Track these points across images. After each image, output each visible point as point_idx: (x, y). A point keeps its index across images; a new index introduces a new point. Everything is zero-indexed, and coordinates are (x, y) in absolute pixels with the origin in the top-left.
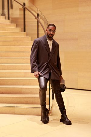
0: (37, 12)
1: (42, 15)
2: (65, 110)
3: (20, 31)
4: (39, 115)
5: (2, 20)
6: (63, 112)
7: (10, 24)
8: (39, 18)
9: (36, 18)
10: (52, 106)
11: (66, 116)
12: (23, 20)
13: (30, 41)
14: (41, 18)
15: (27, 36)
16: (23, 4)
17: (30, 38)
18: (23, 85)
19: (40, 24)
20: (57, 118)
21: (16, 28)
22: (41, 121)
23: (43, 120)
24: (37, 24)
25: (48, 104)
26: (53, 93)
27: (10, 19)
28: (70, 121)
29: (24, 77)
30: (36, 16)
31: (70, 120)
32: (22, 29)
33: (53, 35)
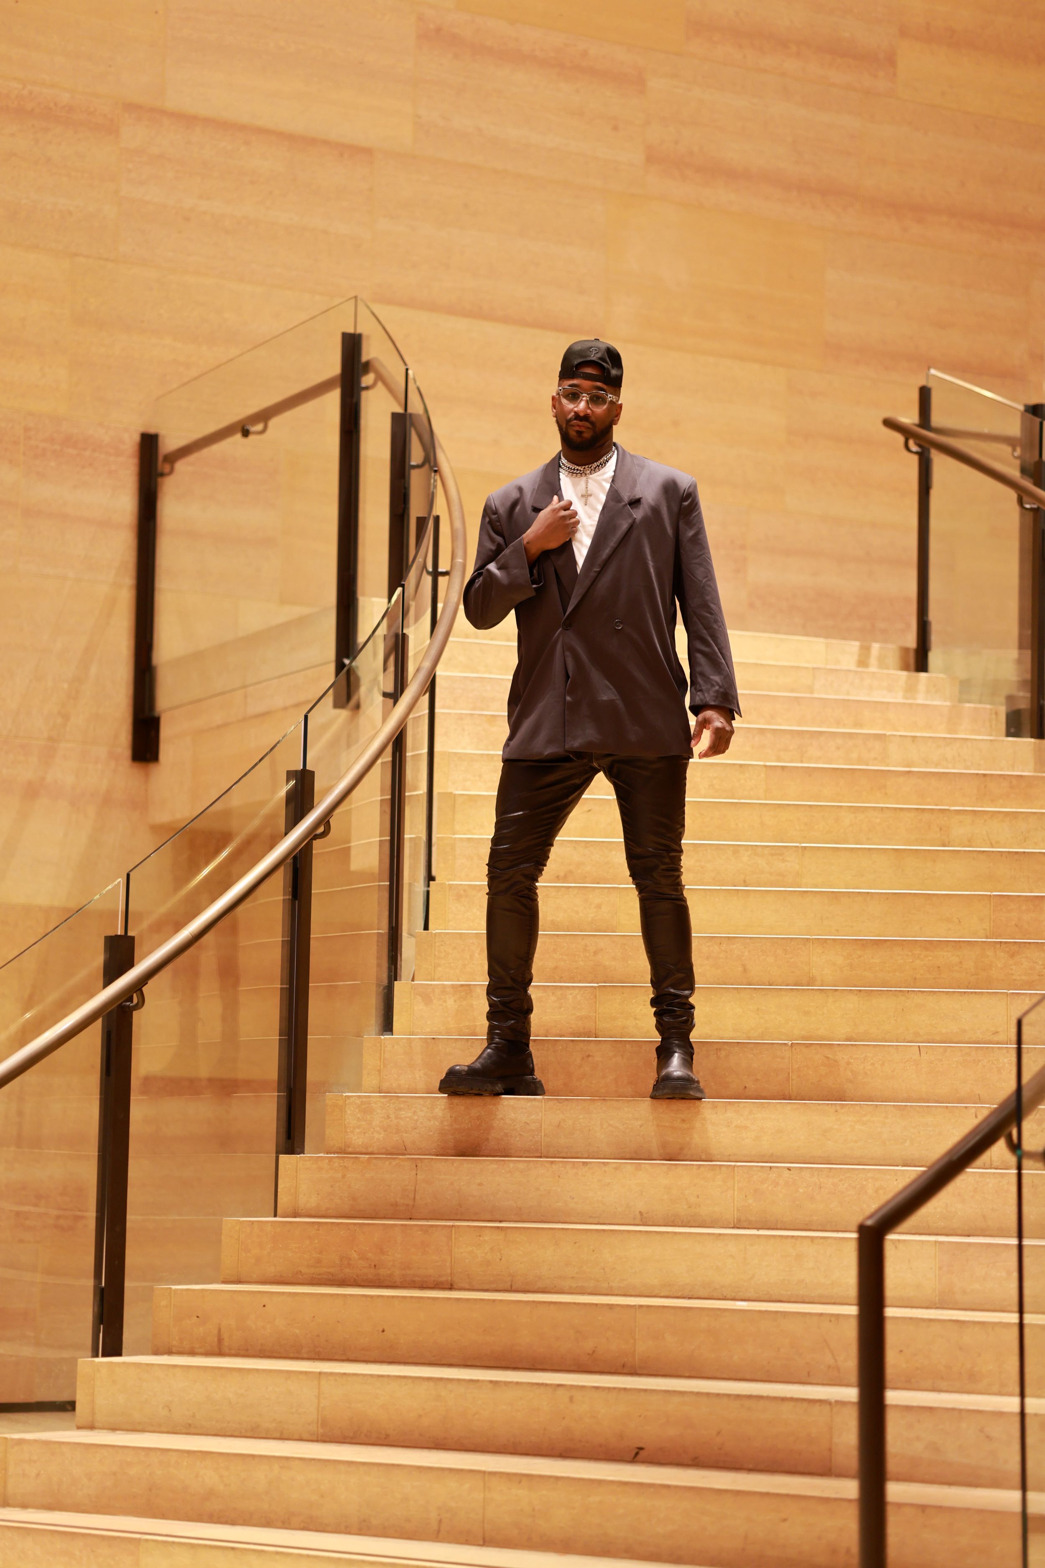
33: (593, 419)
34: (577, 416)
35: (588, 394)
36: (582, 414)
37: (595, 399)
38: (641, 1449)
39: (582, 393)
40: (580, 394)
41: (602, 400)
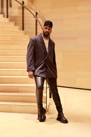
1: (40, 14)
2: (62, 108)
6: (59, 110)
7: (9, 22)
9: (34, 17)
10: (50, 104)
11: (63, 114)
12: (22, 19)
14: (39, 17)
15: (25, 35)
16: (22, 3)
17: (28, 36)
18: (21, 84)
19: (38, 23)
20: (54, 117)
22: (38, 119)
24: (35, 23)
25: (45, 103)
27: (9, 17)
28: (66, 120)
29: (22, 75)
30: (35, 14)
32: (20, 27)
41: (50, 30)
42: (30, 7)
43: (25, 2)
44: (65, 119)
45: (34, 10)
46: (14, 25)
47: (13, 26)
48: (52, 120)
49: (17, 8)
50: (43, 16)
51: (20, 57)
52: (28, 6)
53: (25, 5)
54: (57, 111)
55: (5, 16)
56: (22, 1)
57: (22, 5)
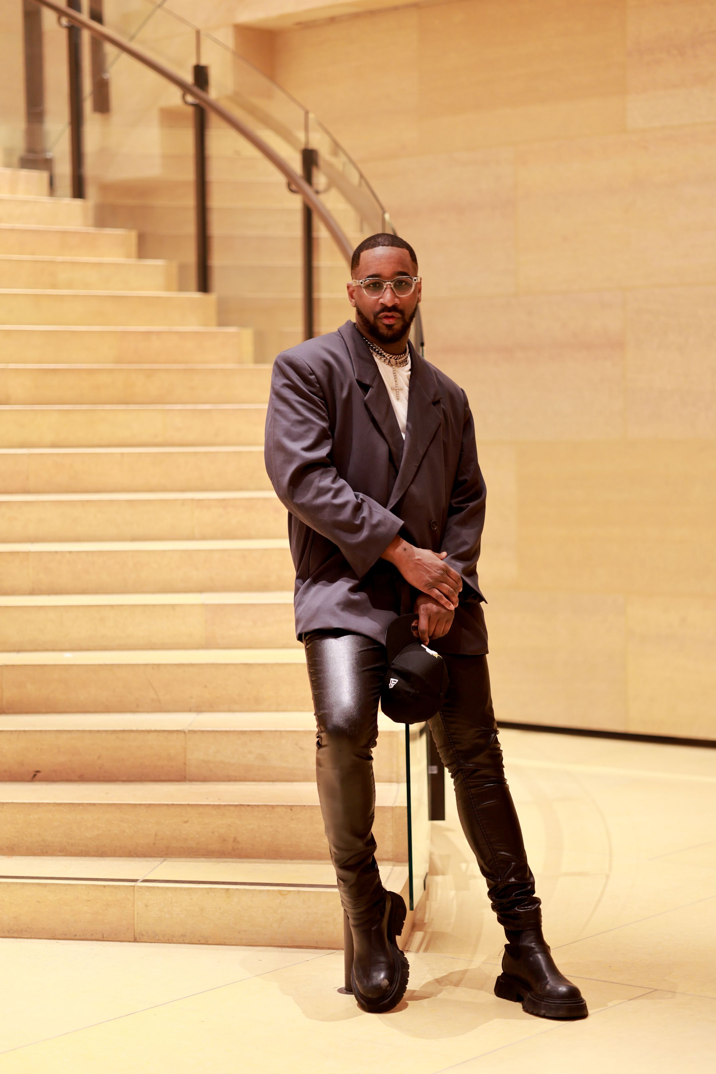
0: (301, 136)
1: (338, 162)
2: (537, 901)
3: (168, 289)
4: (331, 947)
5: (26, 202)
7: (92, 230)
8: (320, 179)
9: (292, 186)
10: (432, 871)
11: (545, 949)
12: (190, 201)
13: (251, 366)
14: (331, 184)
15: (221, 323)
16: (188, 77)
17: (247, 335)
18: (199, 710)
19: (321, 232)
20: (474, 966)
21: (133, 261)
22: (349, 989)
23: (357, 984)
24: (298, 232)
25: (395, 860)
26: (435, 770)
27: (91, 190)
28: (574, 993)
29: (207, 645)
30: (297, 166)
31: (576, 983)
32: (182, 268)
33: (400, 307)
34: (385, 308)
35: (392, 282)
36: (390, 305)
37: (398, 284)
38: (38, 772)
39: (385, 282)
40: (383, 283)
41: (406, 284)
42: (252, 111)
43: (214, 76)
44: (563, 989)
45: (286, 135)
46: (133, 249)
47: (121, 260)
48: (460, 994)
49: (155, 115)
50: (362, 176)
51: (184, 502)
52: (236, 97)
53: (214, 94)
54: (500, 920)
55: (57, 182)
56: (193, 62)
57: (190, 99)
